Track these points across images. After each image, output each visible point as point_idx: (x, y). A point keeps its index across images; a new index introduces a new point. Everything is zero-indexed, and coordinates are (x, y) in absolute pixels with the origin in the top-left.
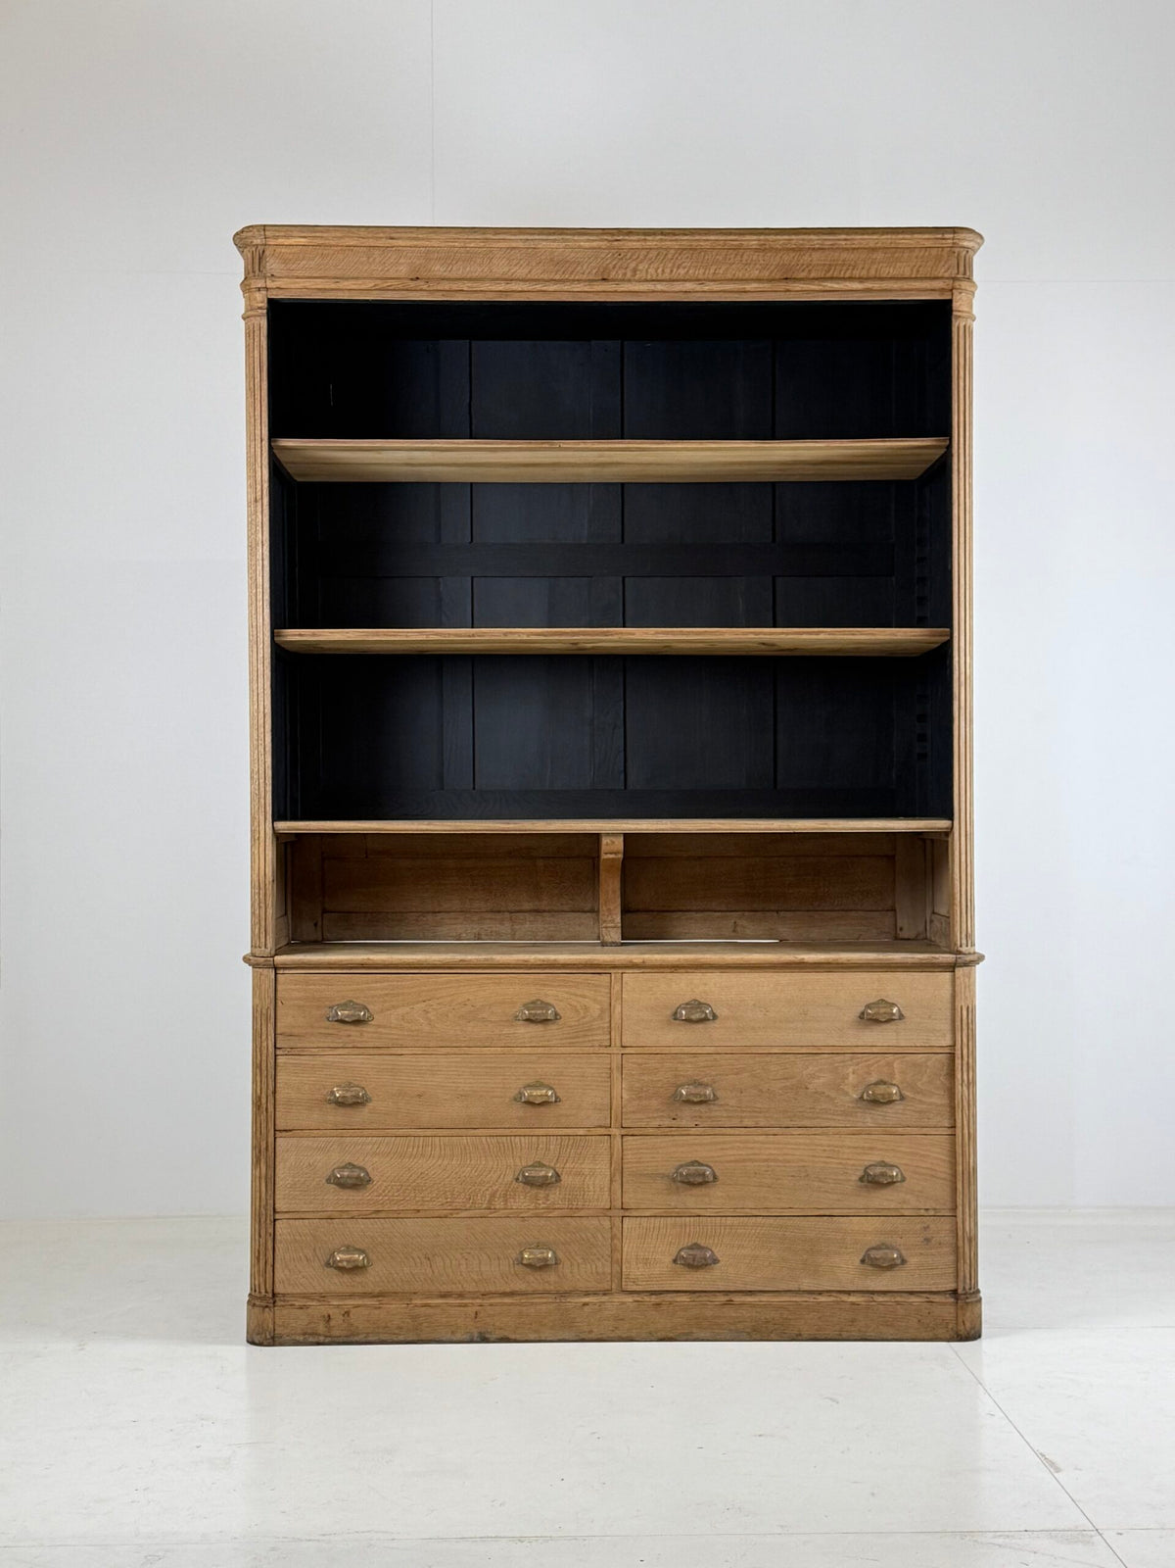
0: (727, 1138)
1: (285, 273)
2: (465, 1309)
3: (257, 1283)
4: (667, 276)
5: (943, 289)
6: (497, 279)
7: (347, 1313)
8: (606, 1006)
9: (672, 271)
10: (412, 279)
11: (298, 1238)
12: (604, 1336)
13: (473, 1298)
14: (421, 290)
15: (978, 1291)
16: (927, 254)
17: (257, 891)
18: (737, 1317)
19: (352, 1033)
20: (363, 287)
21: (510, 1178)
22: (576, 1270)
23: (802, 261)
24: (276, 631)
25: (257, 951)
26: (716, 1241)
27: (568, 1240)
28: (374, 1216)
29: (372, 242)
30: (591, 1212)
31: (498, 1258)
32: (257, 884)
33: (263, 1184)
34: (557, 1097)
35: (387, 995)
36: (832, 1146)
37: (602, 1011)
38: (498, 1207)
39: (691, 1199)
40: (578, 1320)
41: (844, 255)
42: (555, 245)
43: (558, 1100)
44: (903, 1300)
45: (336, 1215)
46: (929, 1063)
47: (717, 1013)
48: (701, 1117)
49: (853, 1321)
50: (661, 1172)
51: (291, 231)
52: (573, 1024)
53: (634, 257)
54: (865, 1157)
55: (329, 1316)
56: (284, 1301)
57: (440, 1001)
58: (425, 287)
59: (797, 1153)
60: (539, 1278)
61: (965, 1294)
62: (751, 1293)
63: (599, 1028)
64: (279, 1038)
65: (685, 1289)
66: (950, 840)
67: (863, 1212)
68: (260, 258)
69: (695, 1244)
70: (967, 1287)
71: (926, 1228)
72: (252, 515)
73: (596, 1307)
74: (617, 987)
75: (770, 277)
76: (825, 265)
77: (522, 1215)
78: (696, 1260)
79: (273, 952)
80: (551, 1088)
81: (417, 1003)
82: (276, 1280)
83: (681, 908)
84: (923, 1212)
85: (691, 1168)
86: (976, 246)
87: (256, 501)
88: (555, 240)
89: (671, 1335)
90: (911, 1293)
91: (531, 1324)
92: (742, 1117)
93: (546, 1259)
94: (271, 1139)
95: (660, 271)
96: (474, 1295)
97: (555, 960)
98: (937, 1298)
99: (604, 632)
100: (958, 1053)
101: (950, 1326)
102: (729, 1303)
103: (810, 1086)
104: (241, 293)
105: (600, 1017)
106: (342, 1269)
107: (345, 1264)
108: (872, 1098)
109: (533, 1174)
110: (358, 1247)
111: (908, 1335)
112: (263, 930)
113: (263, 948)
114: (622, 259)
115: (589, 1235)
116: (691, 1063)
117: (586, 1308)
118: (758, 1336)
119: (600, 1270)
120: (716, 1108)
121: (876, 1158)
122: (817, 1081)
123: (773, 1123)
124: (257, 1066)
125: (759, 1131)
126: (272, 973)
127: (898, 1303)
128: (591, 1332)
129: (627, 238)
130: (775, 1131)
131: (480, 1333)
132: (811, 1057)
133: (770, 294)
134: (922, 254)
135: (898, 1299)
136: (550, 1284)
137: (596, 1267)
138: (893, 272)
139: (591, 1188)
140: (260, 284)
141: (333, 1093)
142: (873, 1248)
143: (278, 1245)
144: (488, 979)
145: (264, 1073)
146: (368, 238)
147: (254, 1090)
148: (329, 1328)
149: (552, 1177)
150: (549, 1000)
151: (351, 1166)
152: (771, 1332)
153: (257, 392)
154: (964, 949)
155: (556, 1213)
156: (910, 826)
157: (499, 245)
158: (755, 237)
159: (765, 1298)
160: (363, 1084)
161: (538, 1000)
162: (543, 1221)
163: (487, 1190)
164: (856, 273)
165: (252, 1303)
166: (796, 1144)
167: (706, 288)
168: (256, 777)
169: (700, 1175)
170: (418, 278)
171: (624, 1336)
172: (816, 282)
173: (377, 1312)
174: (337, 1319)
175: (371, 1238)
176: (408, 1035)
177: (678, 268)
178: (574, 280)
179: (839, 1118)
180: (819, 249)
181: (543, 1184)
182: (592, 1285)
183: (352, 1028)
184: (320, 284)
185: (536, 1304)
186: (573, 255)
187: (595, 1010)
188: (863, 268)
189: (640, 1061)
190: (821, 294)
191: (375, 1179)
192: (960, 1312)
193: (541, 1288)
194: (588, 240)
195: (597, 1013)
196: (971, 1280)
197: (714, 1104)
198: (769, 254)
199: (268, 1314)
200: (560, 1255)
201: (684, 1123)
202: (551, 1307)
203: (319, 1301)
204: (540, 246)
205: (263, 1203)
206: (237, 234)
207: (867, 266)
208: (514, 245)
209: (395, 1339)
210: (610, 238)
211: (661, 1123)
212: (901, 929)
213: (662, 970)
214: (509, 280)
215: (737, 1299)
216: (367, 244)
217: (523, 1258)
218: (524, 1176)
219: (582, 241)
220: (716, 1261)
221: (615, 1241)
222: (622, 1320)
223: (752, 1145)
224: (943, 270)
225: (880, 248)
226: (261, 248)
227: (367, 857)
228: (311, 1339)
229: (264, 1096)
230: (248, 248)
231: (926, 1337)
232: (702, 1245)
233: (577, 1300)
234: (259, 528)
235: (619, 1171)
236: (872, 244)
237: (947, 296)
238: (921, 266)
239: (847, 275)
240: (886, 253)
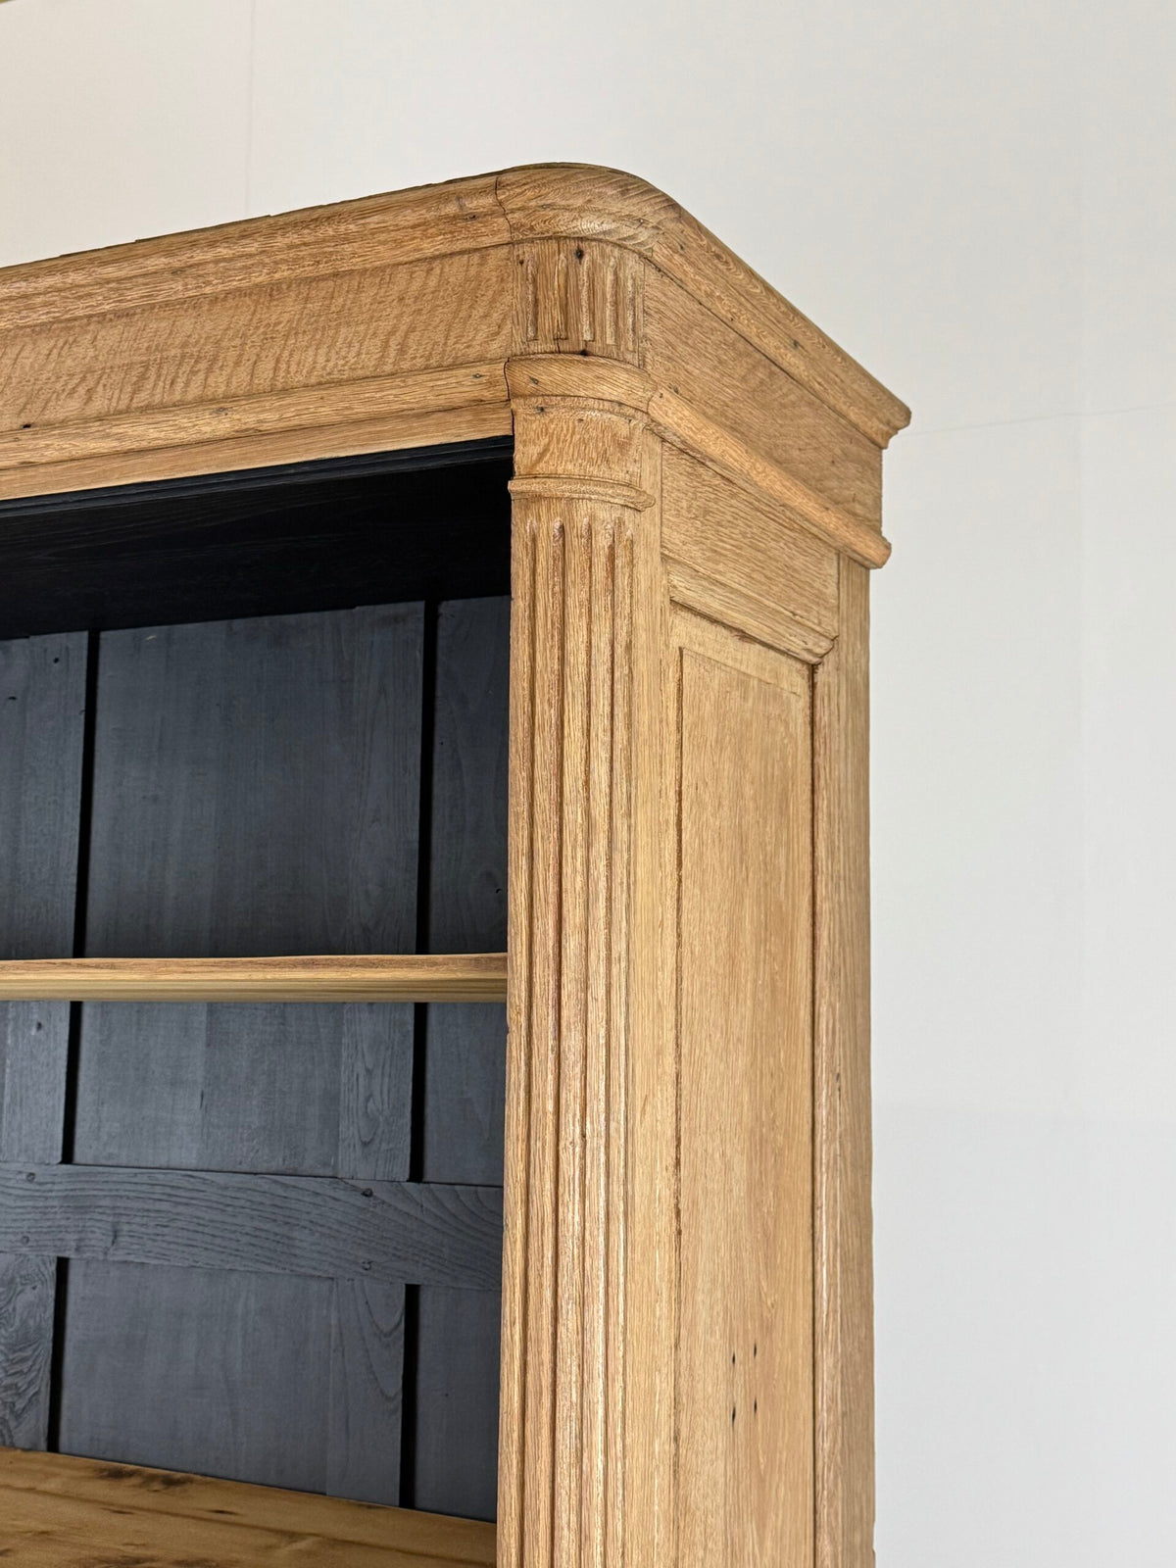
5: (482, 402)
16: (432, 282)
23: (68, 363)
76: (130, 366)
134: (416, 285)
138: (323, 363)
164: (218, 384)
172: (105, 427)
188: (237, 364)
190: (116, 464)
207: (250, 353)
224: (485, 331)
236: (261, 277)
237: (494, 428)
238: (412, 329)
239: (194, 391)
240: (307, 299)
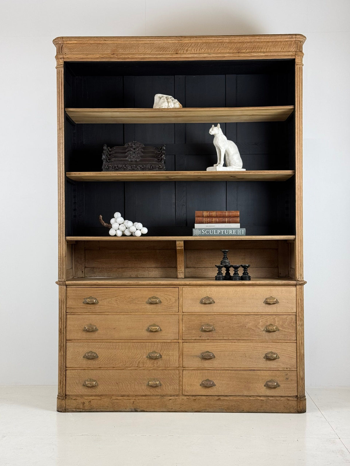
0: (219, 344)
1: (69, 53)
2: (130, 400)
3: (60, 391)
4: (198, 52)
5: (292, 55)
6: (141, 54)
7: (90, 401)
8: (177, 298)
9: (200, 50)
10: (112, 54)
11: (73, 376)
12: (177, 410)
13: (132, 397)
14: (115, 58)
15: (305, 396)
16: (286, 43)
17: (60, 260)
18: (222, 404)
19: (91, 307)
20: (96, 57)
21: (145, 357)
22: (167, 388)
23: (244, 46)
24: (67, 173)
25: (60, 280)
26: (215, 378)
27: (165, 378)
28: (99, 369)
29: (98, 42)
30: (172, 368)
31: (141, 384)
32: (60, 257)
33: (62, 358)
34: (161, 329)
35: (103, 295)
36: (255, 346)
37: (176, 300)
38: (141, 366)
39: (207, 364)
40: (168, 405)
41: (258, 44)
42: (160, 42)
43: (161, 330)
44: (279, 399)
45: (86, 368)
46: (287, 318)
47: (215, 301)
48: (209, 336)
49: (261, 406)
50: (196, 355)
51: (72, 39)
52: (166, 304)
53: (187, 46)
54: (266, 350)
55: (84, 402)
56: (69, 397)
57: (121, 297)
58: (116, 57)
59: (242, 348)
60: (155, 390)
61: (300, 397)
62: (226, 396)
63: (175, 306)
64: (67, 309)
65: (204, 394)
66: (295, 242)
67: (265, 369)
68: (61, 48)
69: (208, 379)
70: (301, 395)
71: (287, 375)
72: (59, 134)
73: (174, 400)
74: (181, 292)
75: (233, 52)
76: (252, 47)
77: (149, 369)
78: (207, 385)
79: (65, 280)
80: (159, 326)
81: (113, 297)
82: (66, 390)
83: (205, 266)
84: (285, 369)
85: (206, 353)
86: (304, 41)
87: (60, 129)
88: (160, 40)
89: (199, 410)
90: (282, 397)
91: (152, 406)
92: (223, 336)
93: (157, 384)
94: (65, 343)
95: (195, 50)
96: (133, 396)
97: (160, 283)
98: (290, 398)
99: (177, 172)
100: (298, 315)
101: (295, 408)
102: (219, 399)
103: (246, 326)
104: (55, 60)
105: (175, 302)
106: (88, 387)
107: (89, 385)
108: (268, 330)
109: (153, 355)
110: (94, 379)
111: (280, 411)
112: (62, 273)
113: (62, 279)
114: (183, 46)
115: (171, 376)
116: (206, 318)
117: (170, 401)
118: (229, 411)
119: (175, 388)
120: (214, 333)
121: (269, 350)
122: (249, 324)
123: (234, 338)
124: (60, 319)
125: (230, 341)
126: (65, 287)
127: (277, 400)
128: (172, 409)
129: (184, 39)
130: (235, 341)
131: (135, 409)
132: (247, 316)
133: (232, 57)
135: (277, 399)
136: (158, 393)
137: (174, 387)
138: (275, 50)
139: (172, 360)
140: (61, 56)
141: (85, 327)
142: (268, 381)
143: (67, 379)
144: (137, 289)
145: (62, 321)
146: (97, 41)
147: (59, 327)
148: (84, 407)
149: (159, 356)
150: (157, 296)
151: (91, 352)
152: (234, 410)
153: (61, 93)
154: (299, 279)
155: (160, 368)
156: (281, 238)
157: (141, 42)
158: (228, 38)
159: (231, 398)
160: (95, 324)
161: (154, 296)
162: (156, 371)
163: (137, 360)
164: (262, 50)
165: (58, 398)
166: (242, 346)
167: (211, 56)
168: (60, 222)
169: (209, 356)
170: (114, 54)
171: (183, 410)
172: (249, 53)
173: (100, 401)
174: (87, 404)
175: (98, 376)
176: (110, 308)
177: (202, 49)
178: (166, 54)
179: (257, 337)
180: (250, 42)
181: (156, 358)
182: (173, 393)
183: (92, 305)
184: (81, 56)
185: (153, 399)
186: (166, 45)
187: (173, 300)
188: (265, 48)
189: (189, 317)
190: (250, 57)
191: (100, 356)
192: (298, 403)
193: (155, 394)
194: (171, 40)
195: (174, 301)
196: (302, 392)
197: (214, 332)
198: (233, 44)
199: (63, 402)
200: (162, 383)
201: (204, 338)
202: (158, 400)
203: (81, 397)
204: (155, 43)
205: (62, 364)
206: (54, 40)
207: (266, 48)
208: (146, 42)
209: (106, 410)
210: (178, 39)
211: (196, 338)
212: (280, 274)
213: (196, 286)
214: (145, 54)
215: (222, 398)
216: (97, 43)
217: (149, 384)
218: (149, 356)
219: (169, 40)
220: (215, 385)
221: (180, 378)
222: (183, 405)
223: (227, 346)
224: (292, 49)
225: (270, 41)
226: (61, 45)
227: (100, 249)
228: (78, 410)
229: (62, 328)
230: (57, 45)
231: (287, 412)
232: (210, 380)
233: (167, 398)
234: (61, 138)
235: (181, 355)
236: (268, 40)
237: (293, 57)
238: (284, 47)
239: (259, 51)
240: (272, 43)
